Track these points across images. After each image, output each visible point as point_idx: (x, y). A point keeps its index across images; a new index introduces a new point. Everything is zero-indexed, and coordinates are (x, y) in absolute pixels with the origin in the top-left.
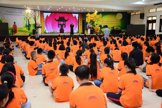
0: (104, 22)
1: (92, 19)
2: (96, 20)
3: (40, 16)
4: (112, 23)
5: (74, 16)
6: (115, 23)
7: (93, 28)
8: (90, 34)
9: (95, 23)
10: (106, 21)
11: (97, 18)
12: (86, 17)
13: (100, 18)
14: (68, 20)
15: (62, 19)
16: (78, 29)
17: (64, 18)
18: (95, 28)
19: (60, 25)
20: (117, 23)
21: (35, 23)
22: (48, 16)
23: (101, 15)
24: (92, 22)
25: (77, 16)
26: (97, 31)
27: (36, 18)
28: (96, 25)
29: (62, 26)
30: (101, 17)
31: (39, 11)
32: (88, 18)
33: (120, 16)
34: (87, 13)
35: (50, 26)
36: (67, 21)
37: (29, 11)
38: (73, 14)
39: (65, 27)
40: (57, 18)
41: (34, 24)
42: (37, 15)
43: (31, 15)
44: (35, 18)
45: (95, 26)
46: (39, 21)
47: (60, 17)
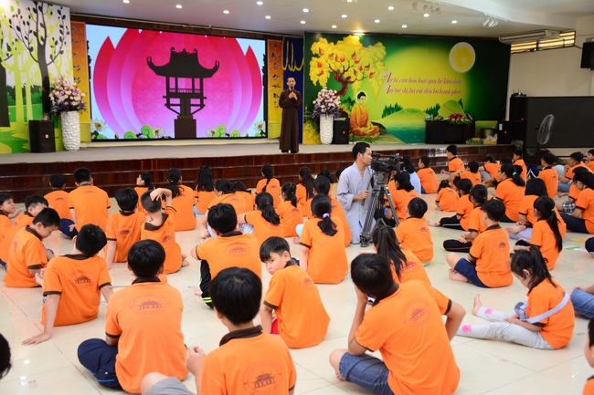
0: (394, 85)
1: (338, 66)
2: (360, 75)
3: (68, 39)
4: (432, 87)
5: (245, 51)
6: (445, 87)
7: (342, 113)
9: (355, 88)
10: (404, 81)
11: (364, 63)
12: (310, 55)
13: (378, 64)
14: (216, 68)
15: (184, 64)
16: (266, 118)
17: (194, 56)
18: (354, 112)
19: (176, 95)
20: (452, 87)
21: (40, 83)
22: (108, 41)
23: (379, 49)
24: (340, 81)
25: (259, 47)
26: (362, 129)
27: (48, 51)
28: (355, 97)
29: (185, 98)
30: (381, 57)
31: (66, 12)
32: (322, 60)
34: (310, 36)
35: (122, 100)
36: (209, 73)
38: (240, 41)
39: (202, 106)
40: (162, 60)
41: (34, 89)
42: (53, 33)
43: (14, 31)
44: (41, 49)
45: (352, 103)
46: (62, 69)
47: (174, 55)
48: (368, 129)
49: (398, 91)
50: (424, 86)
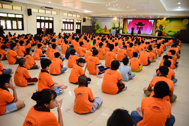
0: (171, 27)
1: (161, 24)
2: (165, 25)
3: (123, 22)
4: (178, 27)
5: (150, 22)
7: (161, 32)
8: (158, 36)
9: (164, 27)
10: (173, 26)
11: (165, 23)
12: (157, 22)
13: (168, 23)
15: (140, 24)
16: (153, 32)
17: (142, 23)
18: (163, 31)
19: (138, 28)
20: (183, 28)
21: (119, 26)
22: (130, 21)
23: (168, 21)
24: (161, 27)
26: (164, 34)
27: (120, 23)
28: (164, 29)
29: (140, 29)
30: (169, 22)
31: (123, 19)
32: (159, 23)
33: (186, 22)
34: (158, 19)
36: (144, 25)
37: (115, 19)
38: (149, 20)
39: (142, 30)
40: (137, 23)
42: (121, 21)
43: (116, 21)
44: (119, 23)
45: (163, 30)
46: (122, 25)
47: (139, 22)
48: (165, 35)
49: (171, 28)
50: (177, 27)
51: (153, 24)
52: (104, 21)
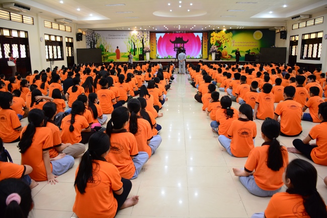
0: (235, 44)
1: (218, 39)
2: (225, 41)
3: (149, 38)
4: (248, 44)
5: (196, 36)
6: (252, 44)
7: (219, 52)
9: (223, 45)
10: (238, 43)
11: (226, 38)
12: (210, 37)
13: (230, 38)
14: (188, 41)
15: (179, 40)
16: (202, 53)
17: (182, 38)
18: (223, 52)
20: (255, 44)
21: (142, 47)
22: (161, 36)
23: (231, 34)
24: (219, 44)
25: (200, 35)
26: (225, 57)
30: (231, 36)
31: (149, 32)
32: (214, 38)
33: (259, 35)
34: (212, 31)
35: (164, 50)
36: (186, 42)
37: (135, 33)
38: (195, 34)
40: (173, 40)
41: (141, 48)
42: (145, 36)
43: (137, 38)
44: (143, 40)
45: (223, 49)
46: (147, 44)
47: (176, 38)
48: (227, 56)
49: (236, 46)
50: (245, 44)
51: (202, 41)
52: (113, 37)
